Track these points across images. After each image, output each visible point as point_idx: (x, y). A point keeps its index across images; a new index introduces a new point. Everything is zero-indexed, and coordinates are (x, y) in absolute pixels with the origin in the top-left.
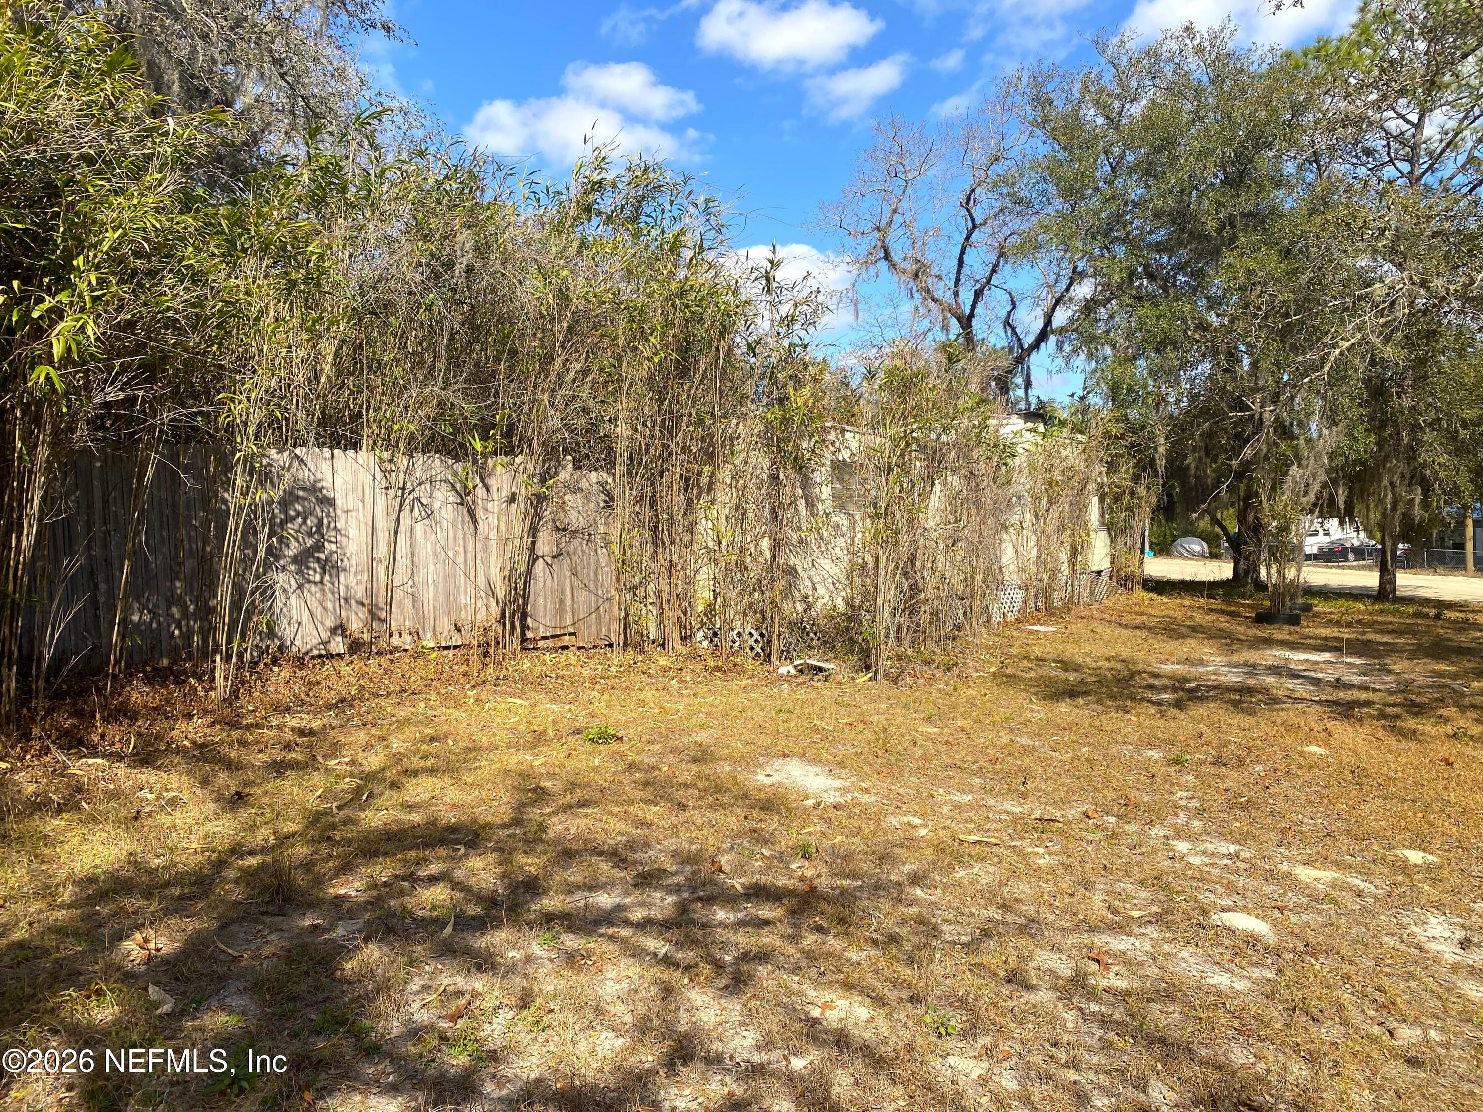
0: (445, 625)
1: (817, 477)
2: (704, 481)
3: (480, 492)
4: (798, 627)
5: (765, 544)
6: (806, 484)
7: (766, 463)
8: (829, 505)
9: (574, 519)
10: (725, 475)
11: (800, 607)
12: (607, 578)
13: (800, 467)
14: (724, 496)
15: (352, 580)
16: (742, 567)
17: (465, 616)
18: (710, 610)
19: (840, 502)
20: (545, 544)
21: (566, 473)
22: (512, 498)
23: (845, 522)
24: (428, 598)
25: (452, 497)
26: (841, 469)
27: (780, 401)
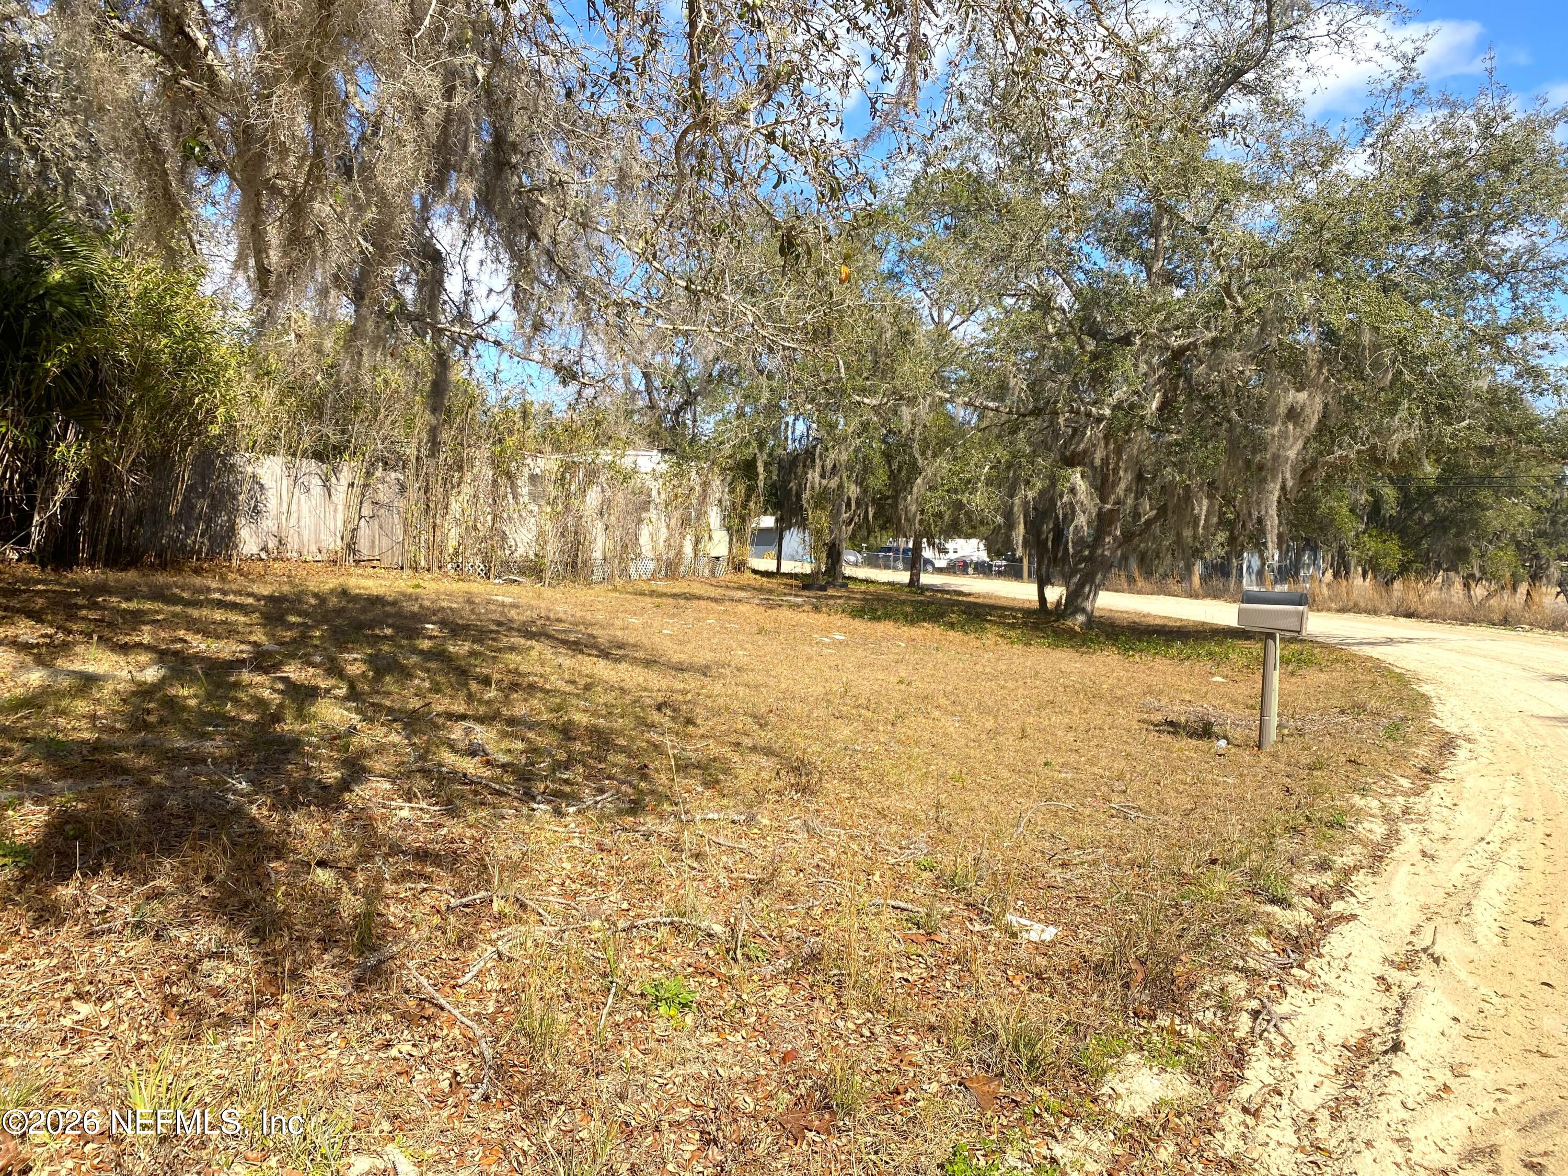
0: (314, 549)
1: (519, 483)
2: (455, 481)
3: (333, 480)
4: (505, 564)
5: (489, 518)
6: (514, 487)
7: (491, 473)
8: (526, 499)
9: (382, 497)
10: (468, 478)
11: (507, 552)
12: (399, 530)
13: (510, 476)
14: (466, 490)
15: (270, 523)
16: (475, 528)
17: (324, 545)
18: (456, 553)
19: (534, 498)
20: (366, 511)
21: (379, 473)
22: (351, 485)
23: (536, 509)
24: (306, 534)
25: (320, 482)
26: (533, 478)
27: (500, 441)
